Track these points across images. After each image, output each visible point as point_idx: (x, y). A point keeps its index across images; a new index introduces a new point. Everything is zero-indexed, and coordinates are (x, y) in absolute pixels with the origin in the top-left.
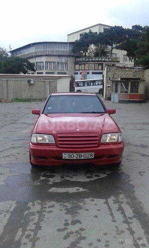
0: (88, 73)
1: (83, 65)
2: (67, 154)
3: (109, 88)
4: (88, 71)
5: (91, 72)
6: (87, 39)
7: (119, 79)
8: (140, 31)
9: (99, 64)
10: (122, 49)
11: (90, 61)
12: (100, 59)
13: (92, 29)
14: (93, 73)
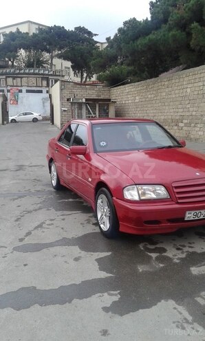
0: (20, 91)
1: (19, 79)
2: (193, 212)
3: (66, 113)
4: (20, 88)
5: (24, 89)
6: (14, 41)
7: (84, 101)
8: (86, 35)
9: (43, 79)
10: (65, 59)
11: (22, 74)
12: (37, 71)
13: (20, 27)
14: (28, 91)
